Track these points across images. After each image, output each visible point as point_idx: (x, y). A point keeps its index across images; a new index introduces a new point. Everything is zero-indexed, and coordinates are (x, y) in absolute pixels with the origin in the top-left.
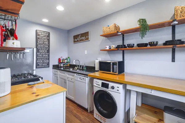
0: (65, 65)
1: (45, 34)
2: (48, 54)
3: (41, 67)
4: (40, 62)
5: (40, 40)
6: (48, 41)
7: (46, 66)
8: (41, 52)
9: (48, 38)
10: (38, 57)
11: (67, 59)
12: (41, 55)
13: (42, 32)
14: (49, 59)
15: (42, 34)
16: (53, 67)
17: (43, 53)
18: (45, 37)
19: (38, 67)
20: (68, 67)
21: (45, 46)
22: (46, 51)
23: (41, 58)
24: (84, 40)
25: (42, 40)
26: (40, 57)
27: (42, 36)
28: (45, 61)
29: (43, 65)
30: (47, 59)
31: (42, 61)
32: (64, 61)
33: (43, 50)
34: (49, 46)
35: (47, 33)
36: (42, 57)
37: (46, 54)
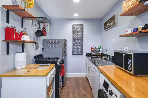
0: (96, 53)
1: (79, 26)
2: (81, 43)
3: (76, 54)
4: (75, 50)
5: (75, 32)
6: (81, 32)
7: (80, 54)
8: (76, 42)
9: (82, 29)
10: (74, 46)
11: (99, 48)
12: (76, 45)
13: (77, 25)
14: (82, 48)
15: (76, 27)
16: (86, 55)
17: (78, 42)
18: (79, 29)
19: (74, 54)
20: (99, 55)
21: (79, 37)
22: (80, 41)
23: (76, 47)
24: (112, 26)
25: (77, 32)
26: (75, 45)
27: (77, 29)
28: (79, 49)
29: (78, 52)
30: (81, 47)
31: (76, 49)
32: (95, 50)
33: (78, 40)
34: (82, 36)
35: (81, 25)
36: (77, 45)
37: (80, 43)
